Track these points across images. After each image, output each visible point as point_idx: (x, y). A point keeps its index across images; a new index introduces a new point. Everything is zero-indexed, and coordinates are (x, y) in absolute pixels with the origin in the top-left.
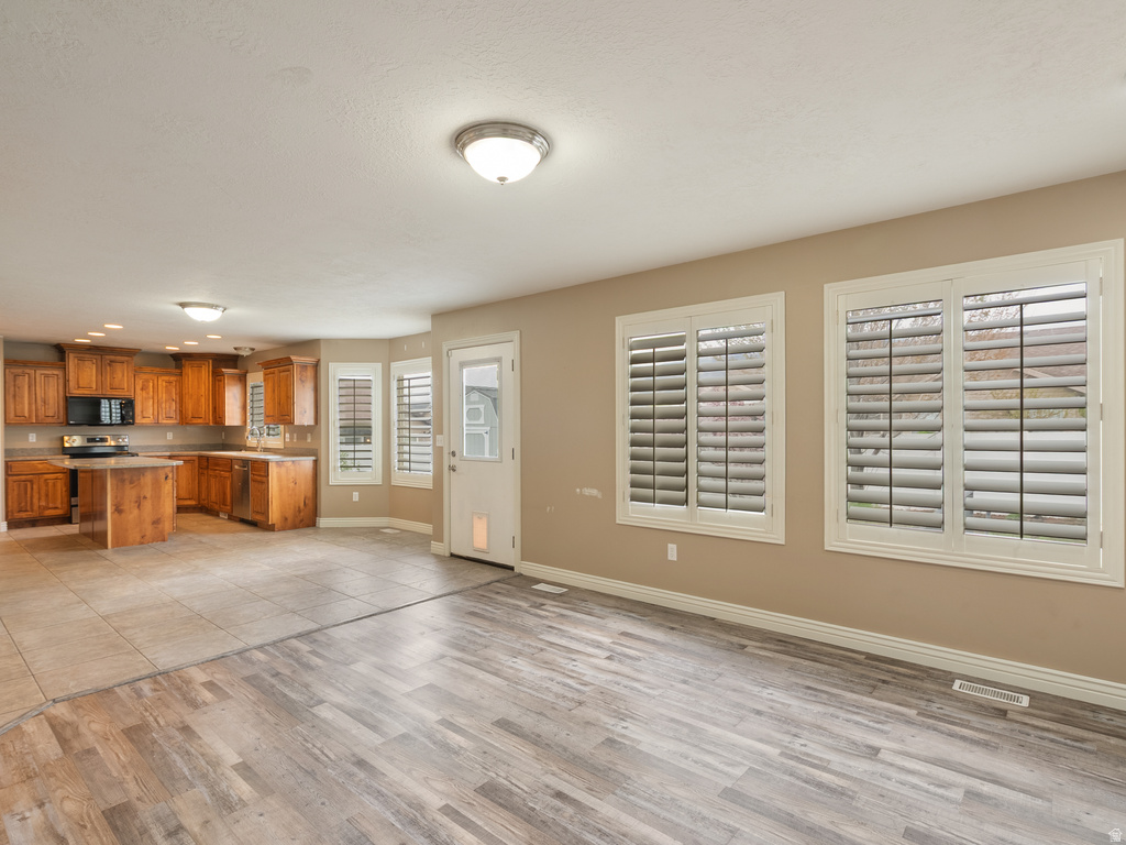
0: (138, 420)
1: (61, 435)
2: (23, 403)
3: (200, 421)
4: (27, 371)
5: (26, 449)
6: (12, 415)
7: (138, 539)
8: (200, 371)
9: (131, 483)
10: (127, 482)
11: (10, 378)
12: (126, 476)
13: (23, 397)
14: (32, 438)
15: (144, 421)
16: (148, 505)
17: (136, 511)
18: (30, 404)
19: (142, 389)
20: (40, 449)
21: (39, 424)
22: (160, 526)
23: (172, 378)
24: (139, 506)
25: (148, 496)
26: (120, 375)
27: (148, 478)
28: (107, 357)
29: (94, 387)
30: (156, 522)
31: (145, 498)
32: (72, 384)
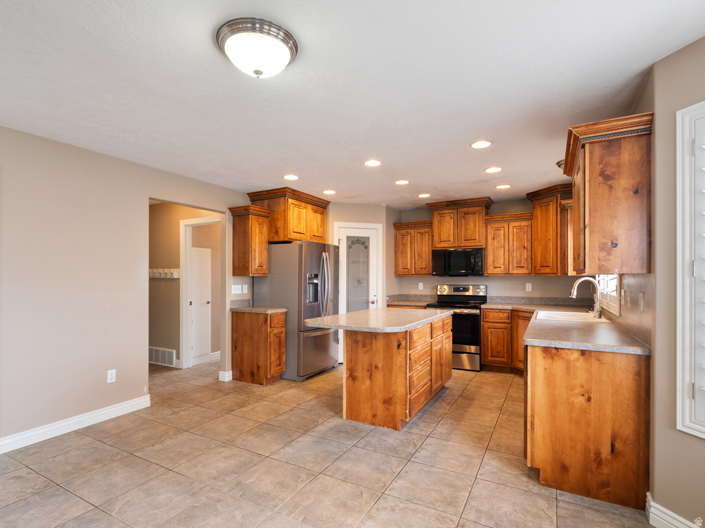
0: (490, 270)
1: (435, 285)
2: (407, 258)
3: (547, 270)
4: (409, 231)
5: (417, 295)
6: (401, 268)
7: (370, 417)
8: (547, 211)
9: (364, 346)
10: (360, 345)
11: (400, 237)
12: (360, 338)
13: (406, 253)
14: (421, 286)
15: (496, 271)
16: (379, 377)
17: (368, 382)
18: (411, 258)
19: (494, 239)
20: (425, 296)
21: (419, 275)
22: (392, 408)
23: (524, 223)
24: (371, 377)
25: (380, 366)
26: (472, 226)
27: (379, 345)
28: (462, 210)
29: (452, 240)
30: (388, 402)
31: (376, 367)
32: (436, 239)
